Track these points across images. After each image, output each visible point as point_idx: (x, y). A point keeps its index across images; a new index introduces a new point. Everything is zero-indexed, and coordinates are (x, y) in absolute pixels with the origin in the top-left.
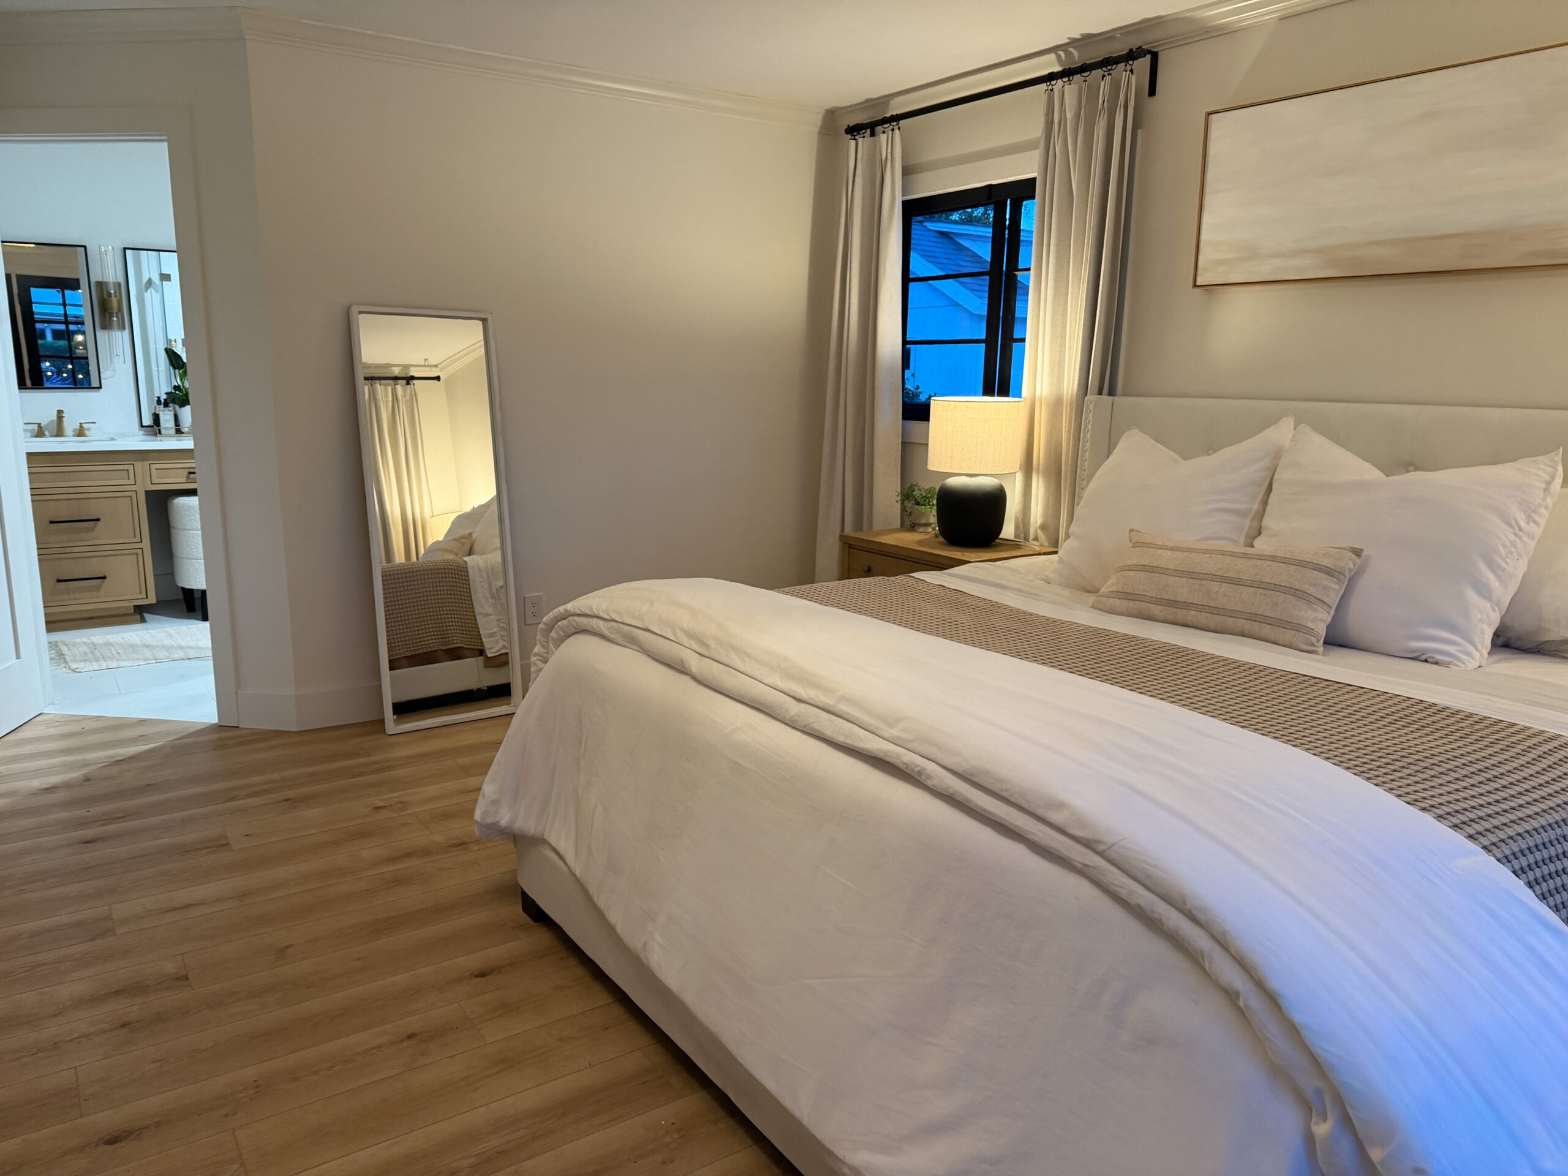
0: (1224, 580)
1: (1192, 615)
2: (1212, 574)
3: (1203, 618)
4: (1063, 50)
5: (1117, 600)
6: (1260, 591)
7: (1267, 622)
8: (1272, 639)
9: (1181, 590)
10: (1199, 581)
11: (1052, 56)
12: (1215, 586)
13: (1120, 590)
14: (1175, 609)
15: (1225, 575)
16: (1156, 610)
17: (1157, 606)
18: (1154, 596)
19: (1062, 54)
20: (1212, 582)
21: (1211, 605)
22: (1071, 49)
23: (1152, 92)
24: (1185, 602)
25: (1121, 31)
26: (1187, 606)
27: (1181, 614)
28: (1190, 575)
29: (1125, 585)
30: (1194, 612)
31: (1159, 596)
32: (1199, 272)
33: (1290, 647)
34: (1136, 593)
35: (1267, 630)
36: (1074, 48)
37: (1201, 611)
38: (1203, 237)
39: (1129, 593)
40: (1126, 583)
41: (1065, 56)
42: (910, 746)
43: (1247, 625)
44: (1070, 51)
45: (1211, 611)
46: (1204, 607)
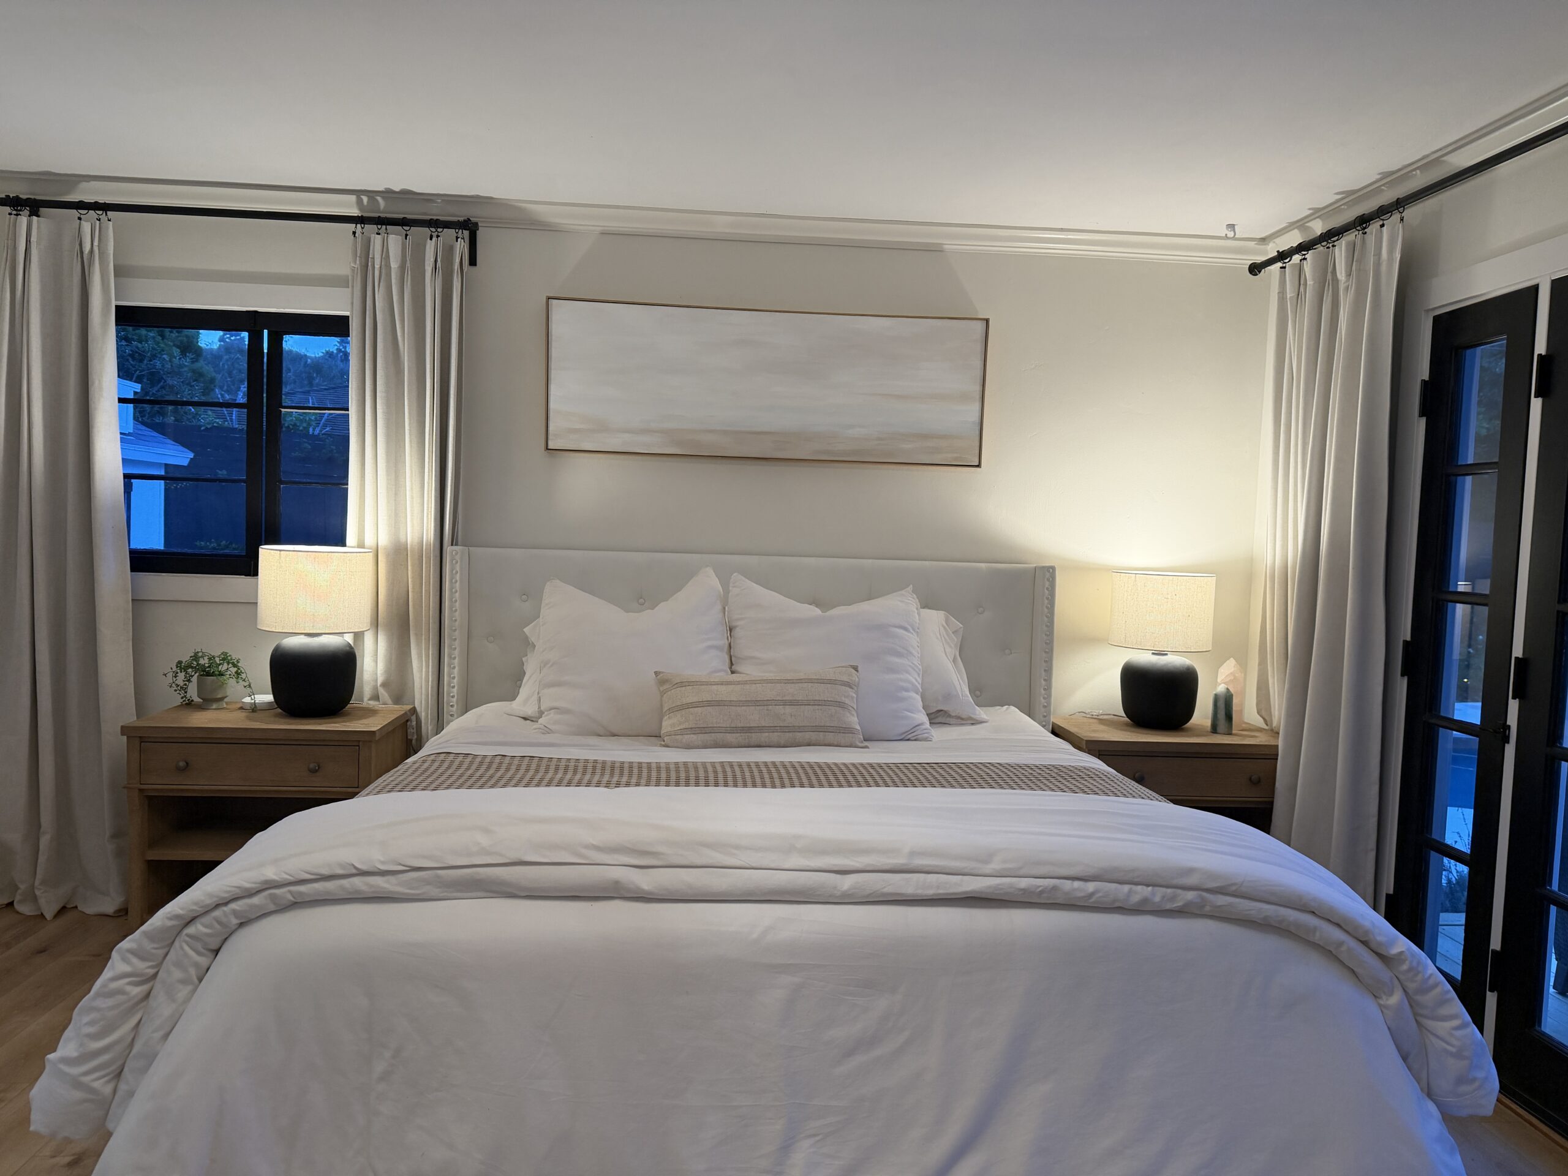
0: (785, 703)
1: (764, 737)
2: (773, 700)
3: (775, 737)
4: (368, 196)
5: (692, 736)
6: (817, 707)
7: (830, 730)
8: (836, 743)
9: (754, 717)
10: (765, 707)
11: (353, 198)
12: (780, 709)
13: (694, 726)
14: (749, 734)
15: (784, 699)
16: (731, 738)
17: (733, 734)
18: (728, 726)
19: (365, 199)
20: (777, 707)
21: (782, 725)
22: (379, 198)
23: (473, 262)
24: (758, 727)
25: (443, 198)
26: (761, 729)
27: (755, 737)
28: (756, 703)
29: (696, 721)
30: (767, 734)
31: (733, 725)
32: (550, 437)
33: (850, 746)
34: (710, 726)
35: (830, 737)
36: (383, 198)
37: (774, 732)
38: (552, 405)
39: (704, 728)
40: (698, 719)
41: (368, 202)
42: (1022, 872)
43: (813, 736)
44: (377, 201)
45: (782, 731)
46: (776, 728)
